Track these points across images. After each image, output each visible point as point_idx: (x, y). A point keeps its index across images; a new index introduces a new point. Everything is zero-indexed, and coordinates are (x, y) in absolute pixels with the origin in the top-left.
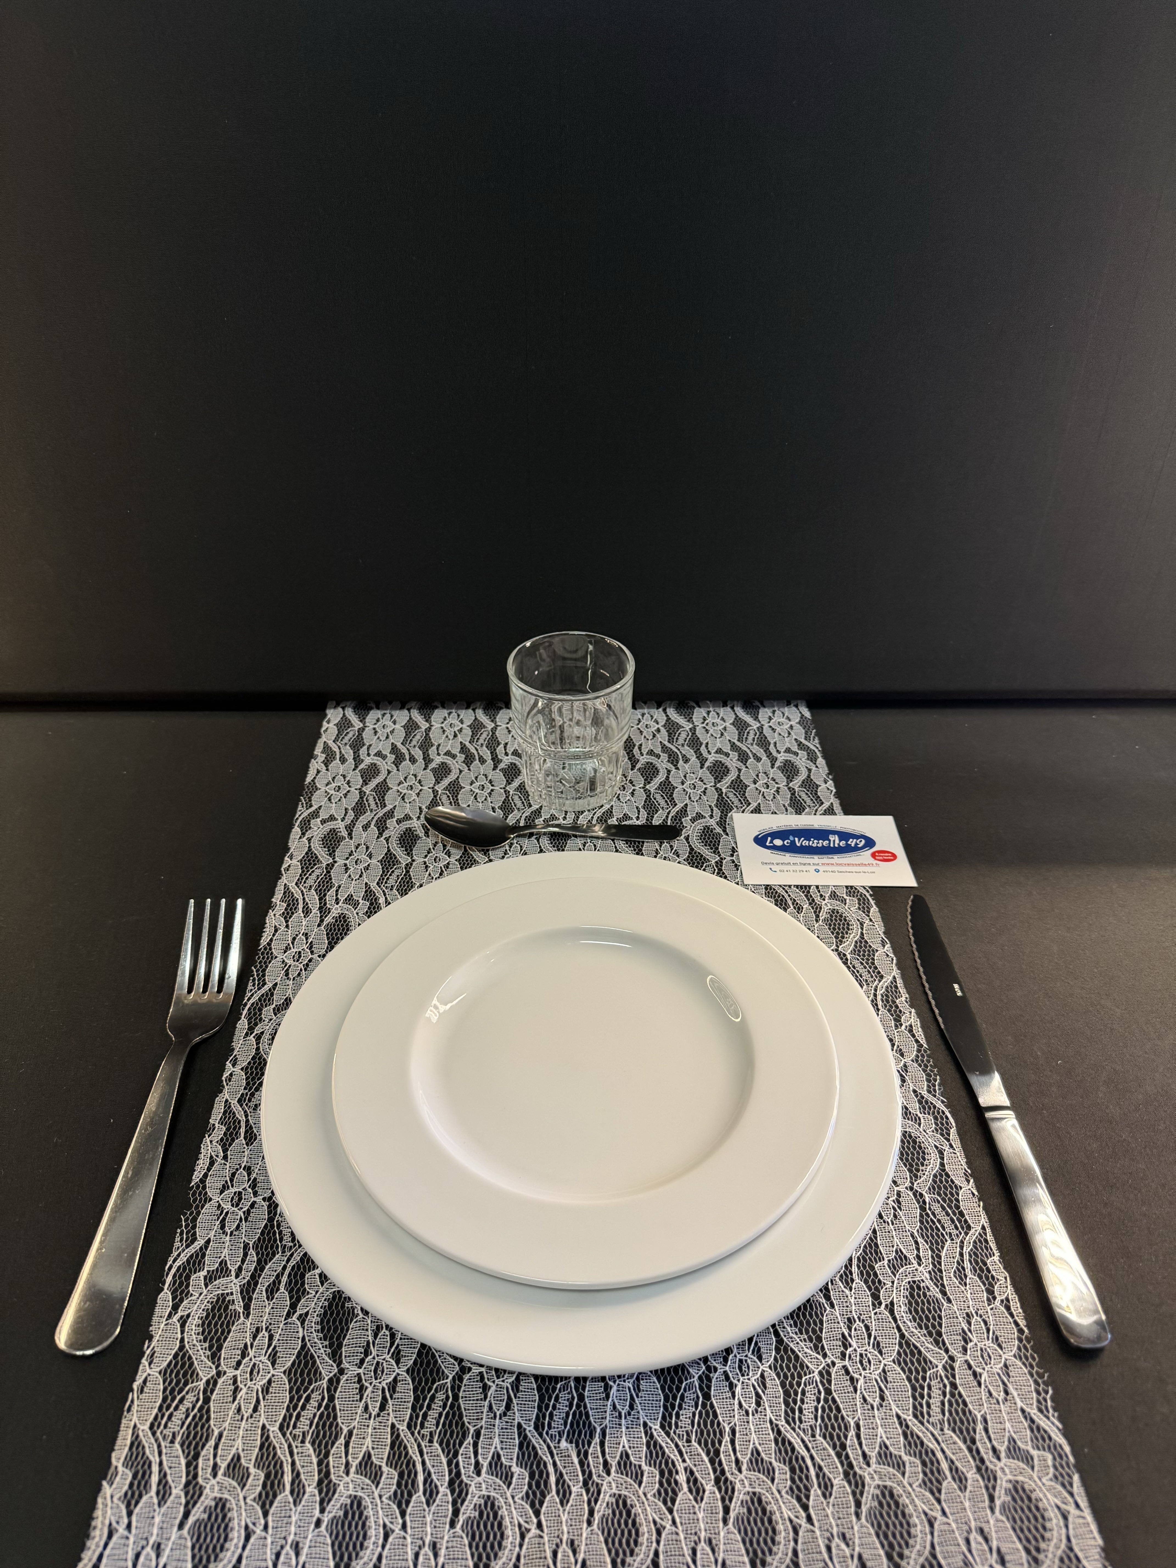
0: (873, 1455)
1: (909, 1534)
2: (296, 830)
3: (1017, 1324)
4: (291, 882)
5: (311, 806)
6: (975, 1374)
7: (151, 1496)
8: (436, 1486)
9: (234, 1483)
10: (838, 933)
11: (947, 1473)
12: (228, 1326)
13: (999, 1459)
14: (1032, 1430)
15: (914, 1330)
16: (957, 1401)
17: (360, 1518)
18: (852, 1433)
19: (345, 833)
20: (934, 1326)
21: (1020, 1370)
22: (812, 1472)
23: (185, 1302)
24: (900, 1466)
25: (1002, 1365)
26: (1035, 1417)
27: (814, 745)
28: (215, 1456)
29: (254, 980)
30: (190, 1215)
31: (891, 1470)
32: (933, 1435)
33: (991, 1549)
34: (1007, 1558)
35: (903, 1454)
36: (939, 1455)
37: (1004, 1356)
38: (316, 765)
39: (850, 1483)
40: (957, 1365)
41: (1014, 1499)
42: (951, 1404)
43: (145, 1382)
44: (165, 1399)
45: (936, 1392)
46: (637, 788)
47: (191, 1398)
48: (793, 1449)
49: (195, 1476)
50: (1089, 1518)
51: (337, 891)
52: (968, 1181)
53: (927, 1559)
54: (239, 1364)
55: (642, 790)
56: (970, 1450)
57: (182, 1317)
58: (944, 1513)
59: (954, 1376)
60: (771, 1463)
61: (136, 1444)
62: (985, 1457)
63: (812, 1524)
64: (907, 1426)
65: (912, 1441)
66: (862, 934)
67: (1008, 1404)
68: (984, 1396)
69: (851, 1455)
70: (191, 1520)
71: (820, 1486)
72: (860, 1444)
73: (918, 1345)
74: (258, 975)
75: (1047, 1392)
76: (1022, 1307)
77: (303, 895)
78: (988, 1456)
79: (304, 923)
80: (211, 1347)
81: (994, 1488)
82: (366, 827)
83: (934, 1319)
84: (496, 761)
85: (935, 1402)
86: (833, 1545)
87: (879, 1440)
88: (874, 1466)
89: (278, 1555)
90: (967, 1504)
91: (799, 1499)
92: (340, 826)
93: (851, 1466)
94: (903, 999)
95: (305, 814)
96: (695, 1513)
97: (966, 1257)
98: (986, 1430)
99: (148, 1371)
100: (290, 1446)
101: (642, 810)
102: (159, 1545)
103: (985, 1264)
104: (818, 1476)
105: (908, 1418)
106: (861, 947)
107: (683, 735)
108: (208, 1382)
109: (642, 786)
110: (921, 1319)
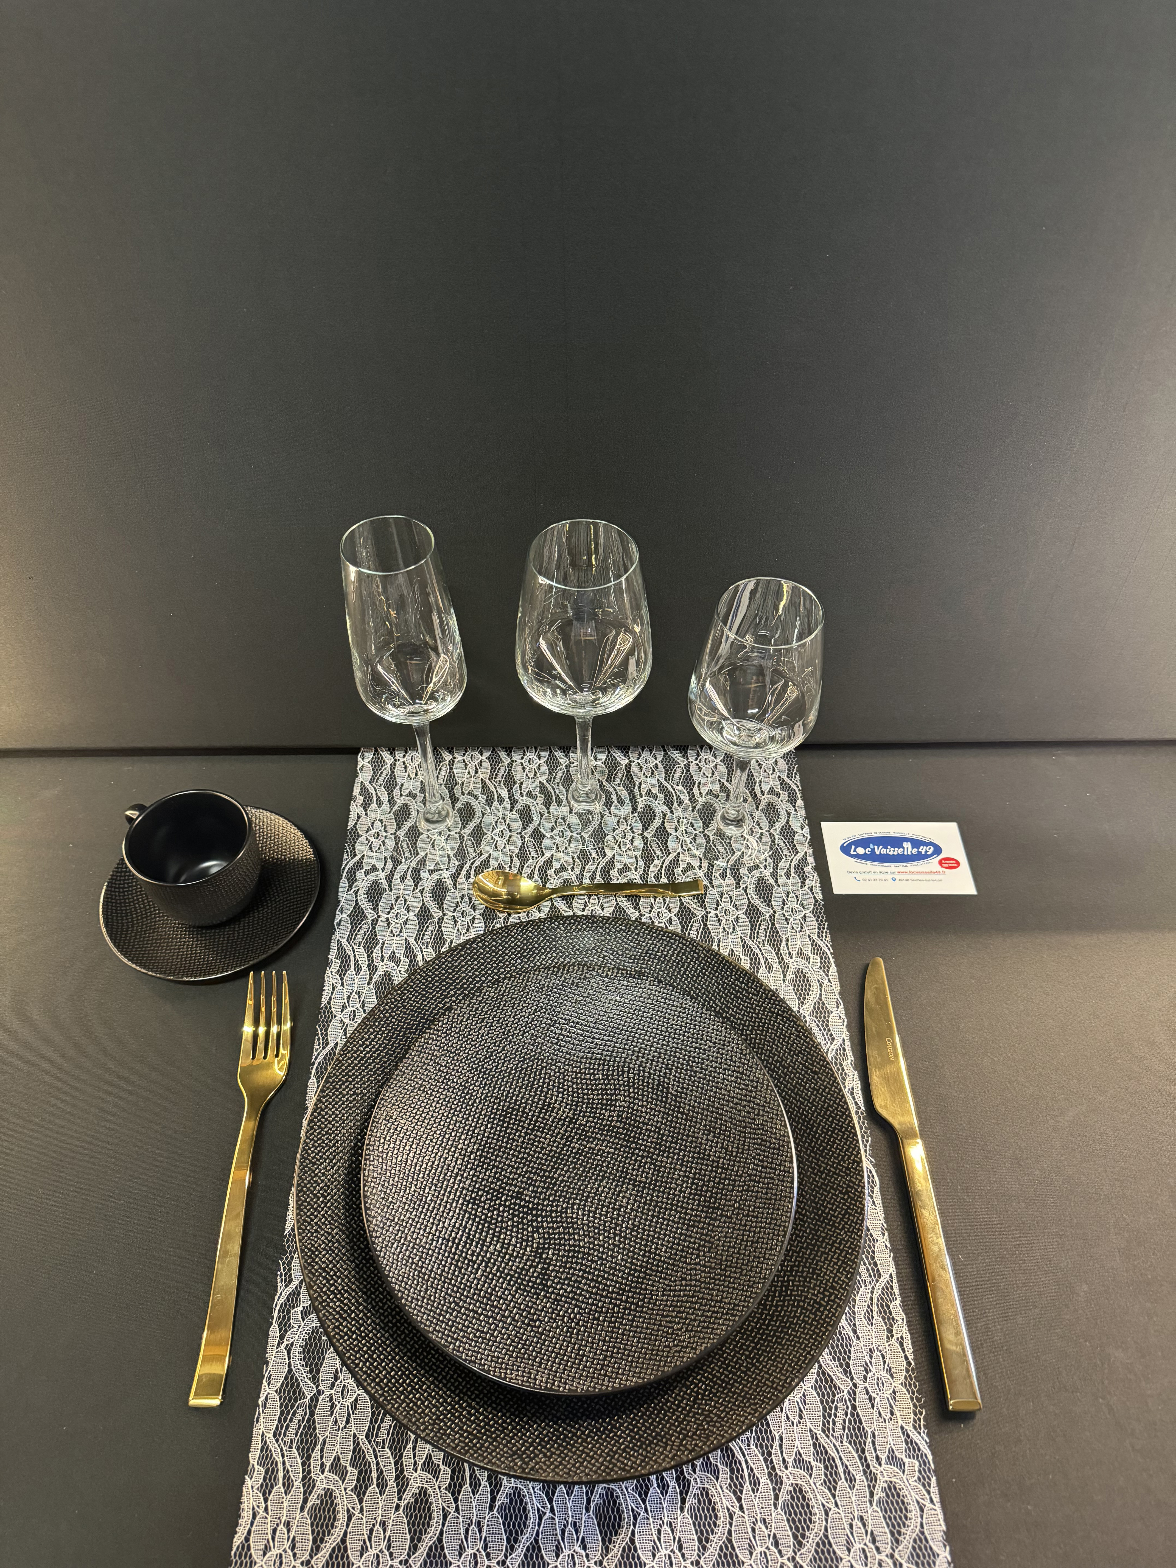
0: (790, 1460)
1: (810, 1520)
2: (344, 882)
3: (906, 1358)
4: (343, 938)
5: (355, 855)
6: (870, 1398)
7: (279, 1488)
8: (479, 1480)
9: (337, 1478)
10: (800, 995)
11: (842, 1475)
12: (322, 1354)
13: (880, 1465)
14: (907, 1443)
15: (829, 1362)
16: (855, 1420)
17: (426, 1504)
18: (776, 1444)
19: (385, 885)
20: (844, 1359)
21: (904, 1396)
22: (746, 1473)
23: (289, 1333)
24: (809, 1469)
25: (891, 1391)
26: (910, 1433)
27: (795, 783)
28: (322, 1457)
29: (319, 1039)
30: (287, 1258)
31: (802, 1472)
32: (835, 1446)
33: (866, 1532)
34: (877, 1538)
35: (812, 1460)
36: (838, 1461)
37: (894, 1384)
38: (356, 808)
39: (771, 1481)
40: (858, 1391)
41: (887, 1495)
42: (850, 1423)
43: (266, 1399)
44: (282, 1413)
45: (840, 1412)
46: (636, 835)
47: (300, 1412)
48: (733, 1455)
49: (309, 1472)
50: (939, 1510)
51: (382, 948)
52: (884, 1235)
53: (821, 1539)
54: (333, 1385)
55: (640, 837)
56: (860, 1458)
57: (287, 1345)
58: (837, 1505)
59: (855, 1400)
60: (717, 1466)
61: (265, 1447)
62: (870, 1463)
63: (743, 1512)
64: (817, 1439)
65: (820, 1450)
66: (821, 995)
67: (892, 1422)
68: (875, 1415)
69: (774, 1461)
70: (309, 1504)
71: (750, 1484)
72: (782, 1452)
73: (831, 1374)
74: (322, 1034)
75: (921, 1414)
76: (912, 1345)
77: (354, 952)
78: (872, 1462)
79: (356, 981)
80: (311, 1371)
81: (874, 1487)
82: (403, 878)
83: (845, 1353)
84: (513, 802)
85: (839, 1421)
86: (757, 1528)
87: (796, 1449)
88: (790, 1469)
89: (371, 1531)
90: (854, 1499)
91: (735, 1493)
92: (381, 876)
93: (774, 1468)
94: (849, 1061)
95: (351, 864)
96: (661, 1503)
97: (875, 1301)
98: (873, 1443)
99: (268, 1391)
100: (374, 1451)
101: (639, 859)
102: (289, 1522)
103: (889, 1307)
104: (749, 1476)
105: (818, 1433)
106: (818, 1008)
107: (679, 773)
108: (311, 1398)
109: (640, 832)
110: (835, 1353)
